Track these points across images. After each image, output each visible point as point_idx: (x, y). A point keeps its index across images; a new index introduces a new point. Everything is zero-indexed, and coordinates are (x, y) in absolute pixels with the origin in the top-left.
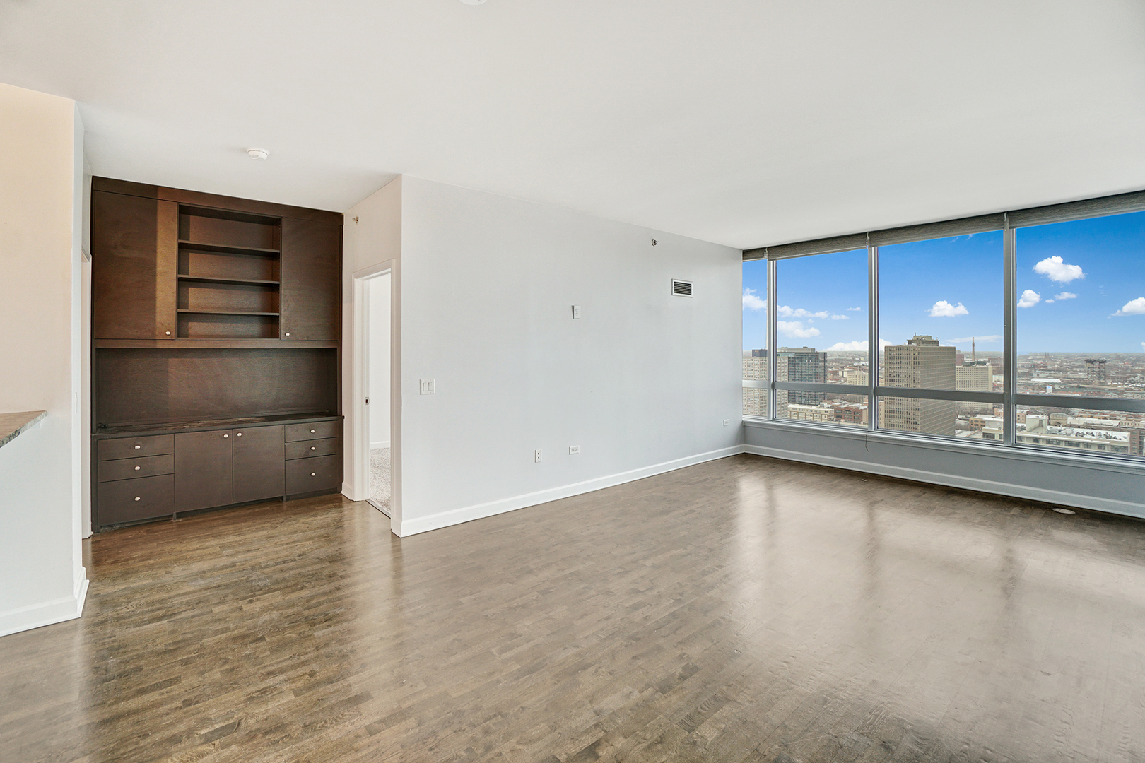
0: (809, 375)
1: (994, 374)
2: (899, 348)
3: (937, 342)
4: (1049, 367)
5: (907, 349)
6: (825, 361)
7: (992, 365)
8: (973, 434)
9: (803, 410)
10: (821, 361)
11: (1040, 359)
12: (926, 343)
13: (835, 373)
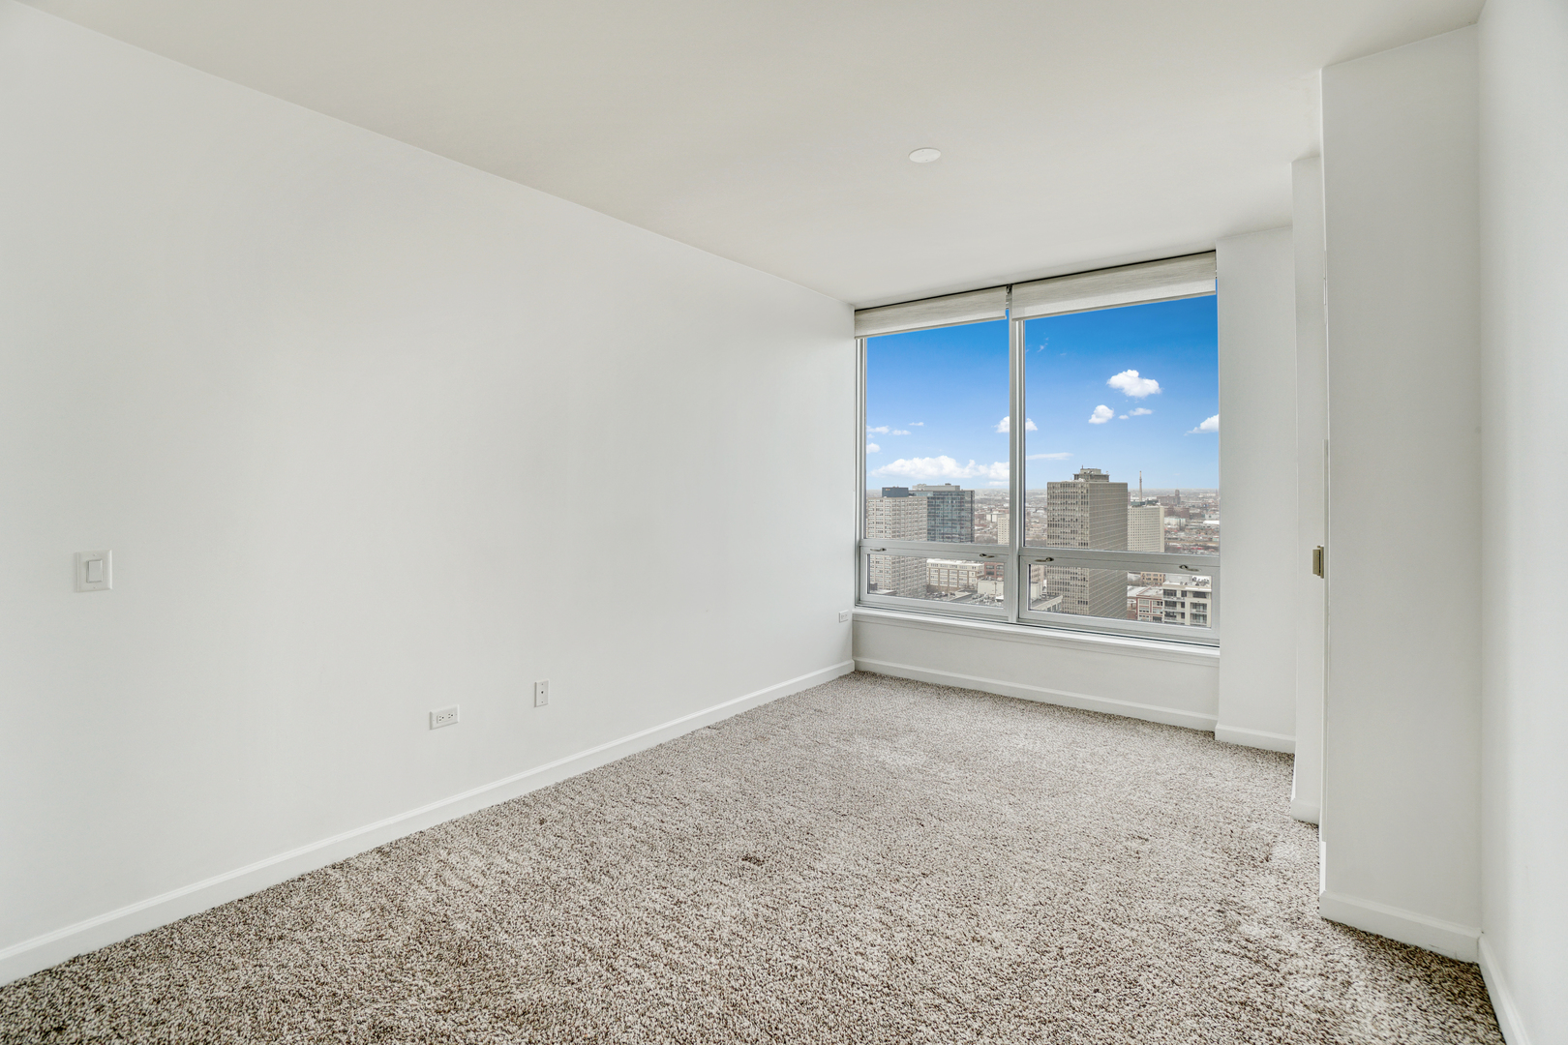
0: (952, 520)
1: (1165, 516)
2: (1065, 485)
3: (1106, 477)
5: (1074, 485)
6: (972, 502)
8: (1146, 591)
9: (946, 565)
10: (967, 502)
12: (1095, 477)
13: (982, 517)
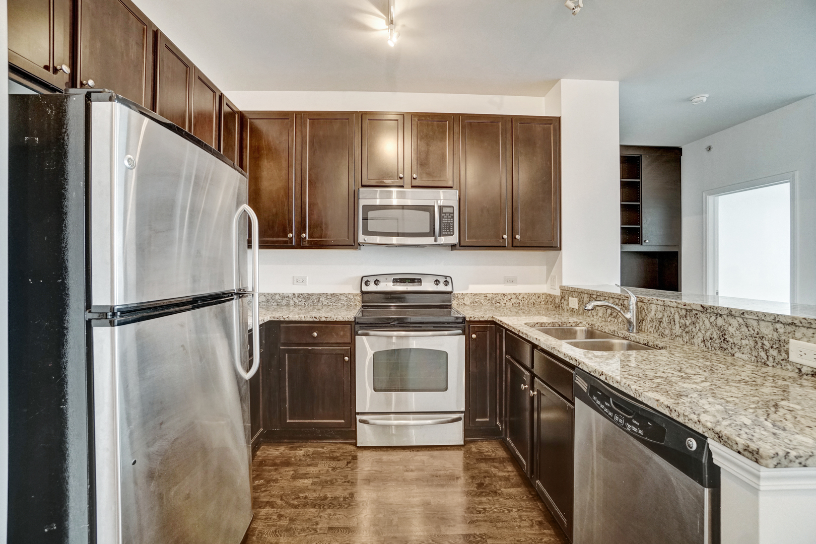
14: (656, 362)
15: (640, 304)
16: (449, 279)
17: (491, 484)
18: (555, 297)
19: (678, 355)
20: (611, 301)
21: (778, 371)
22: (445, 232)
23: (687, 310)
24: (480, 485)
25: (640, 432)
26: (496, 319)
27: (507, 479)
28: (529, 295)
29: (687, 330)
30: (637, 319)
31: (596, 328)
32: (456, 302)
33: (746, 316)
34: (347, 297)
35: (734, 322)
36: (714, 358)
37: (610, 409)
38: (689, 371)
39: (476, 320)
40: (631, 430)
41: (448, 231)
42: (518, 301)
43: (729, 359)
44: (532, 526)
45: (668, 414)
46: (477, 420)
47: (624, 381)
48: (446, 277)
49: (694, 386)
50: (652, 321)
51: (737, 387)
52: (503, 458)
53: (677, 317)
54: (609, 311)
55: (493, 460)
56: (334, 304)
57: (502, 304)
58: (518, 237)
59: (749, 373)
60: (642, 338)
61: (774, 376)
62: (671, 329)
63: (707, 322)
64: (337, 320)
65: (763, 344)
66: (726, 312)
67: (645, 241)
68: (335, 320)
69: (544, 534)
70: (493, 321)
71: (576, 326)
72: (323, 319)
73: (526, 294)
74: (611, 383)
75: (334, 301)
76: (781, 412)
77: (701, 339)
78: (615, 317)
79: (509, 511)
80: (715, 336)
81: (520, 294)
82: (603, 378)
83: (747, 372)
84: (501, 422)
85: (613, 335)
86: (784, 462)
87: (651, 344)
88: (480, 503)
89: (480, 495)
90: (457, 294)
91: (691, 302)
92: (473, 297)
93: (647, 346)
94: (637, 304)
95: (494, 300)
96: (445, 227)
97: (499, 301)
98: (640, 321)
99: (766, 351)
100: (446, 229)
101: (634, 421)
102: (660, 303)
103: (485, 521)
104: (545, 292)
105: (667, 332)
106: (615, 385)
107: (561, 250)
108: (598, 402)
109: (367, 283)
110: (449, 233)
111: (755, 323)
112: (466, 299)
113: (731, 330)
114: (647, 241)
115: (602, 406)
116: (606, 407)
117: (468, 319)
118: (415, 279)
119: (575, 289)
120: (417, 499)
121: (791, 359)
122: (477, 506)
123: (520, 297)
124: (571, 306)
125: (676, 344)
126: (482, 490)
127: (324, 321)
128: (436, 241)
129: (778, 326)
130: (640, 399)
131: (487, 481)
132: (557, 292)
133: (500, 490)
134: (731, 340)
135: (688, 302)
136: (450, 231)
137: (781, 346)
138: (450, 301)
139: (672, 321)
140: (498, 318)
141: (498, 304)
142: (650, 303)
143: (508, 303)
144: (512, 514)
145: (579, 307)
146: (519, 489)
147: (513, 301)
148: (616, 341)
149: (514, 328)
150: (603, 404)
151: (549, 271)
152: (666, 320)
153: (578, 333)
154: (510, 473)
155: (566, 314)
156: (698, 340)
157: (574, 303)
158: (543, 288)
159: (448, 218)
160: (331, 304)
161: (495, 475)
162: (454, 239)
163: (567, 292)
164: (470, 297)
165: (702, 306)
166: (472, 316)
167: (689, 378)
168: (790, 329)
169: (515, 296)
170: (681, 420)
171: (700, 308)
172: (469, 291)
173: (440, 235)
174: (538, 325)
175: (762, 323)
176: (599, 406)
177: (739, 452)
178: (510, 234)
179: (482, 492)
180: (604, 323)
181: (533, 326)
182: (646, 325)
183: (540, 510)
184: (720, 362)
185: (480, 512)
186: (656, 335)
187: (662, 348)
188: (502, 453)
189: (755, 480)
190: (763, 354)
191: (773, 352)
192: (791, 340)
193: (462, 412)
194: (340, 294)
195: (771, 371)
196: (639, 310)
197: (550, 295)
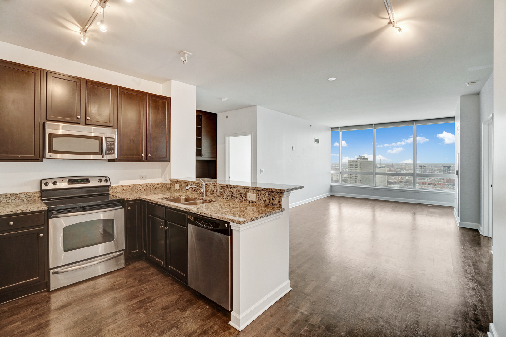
4: (407, 169)
7: (387, 168)
11: (404, 165)
14: (214, 206)
15: (206, 185)
16: (107, 178)
17: (145, 279)
18: (167, 184)
19: (220, 203)
20: (195, 185)
21: (245, 203)
22: (109, 152)
23: (222, 187)
24: (140, 281)
25: (212, 227)
26: (142, 198)
27: (152, 274)
28: (153, 184)
29: (222, 194)
30: (205, 191)
31: (189, 197)
32: (112, 191)
33: (238, 187)
34: (26, 195)
35: (235, 189)
36: (230, 202)
37: (202, 223)
38: (224, 207)
39: (130, 199)
40: (210, 228)
41: (111, 151)
42: (148, 188)
43: (234, 202)
44: (169, 286)
45: (220, 219)
46: (132, 252)
47: (207, 213)
48: (106, 177)
49: (225, 211)
50: (210, 192)
51: (236, 209)
52: (148, 266)
53: (219, 189)
54: (194, 189)
55: (143, 269)
56: (14, 201)
57: (139, 190)
58: (150, 155)
59: (238, 205)
60: (207, 198)
61: (244, 204)
62: (217, 194)
63: (228, 191)
64: (33, 211)
65: (242, 196)
66: (233, 186)
67: (203, 155)
68: (31, 211)
69: (174, 286)
70: (140, 199)
71: (180, 197)
72: (20, 212)
73: (151, 184)
74: (202, 215)
75: (13, 199)
76: (245, 212)
77: (226, 196)
78: (196, 191)
79: (157, 285)
80: (230, 195)
81: (148, 184)
82: (199, 214)
83: (238, 204)
84: (145, 250)
85: (197, 199)
86: (244, 222)
87: (211, 200)
88: (143, 287)
89: (141, 284)
90: (112, 186)
91: (223, 184)
92: (122, 188)
93: (209, 201)
94: (205, 186)
95: (134, 188)
96: (109, 149)
97: (137, 189)
98: (206, 192)
99: (243, 198)
100: (110, 151)
101: (210, 225)
102: (213, 185)
103: (147, 292)
104: (161, 182)
105: (216, 195)
106: (204, 215)
107: (170, 161)
108: (198, 223)
109: (46, 184)
110: (111, 153)
111: (240, 189)
112: (118, 189)
113: (234, 192)
114: (204, 155)
115: (199, 223)
116: (201, 223)
117: (125, 200)
118: (84, 179)
119: (178, 180)
120: (107, 299)
121: (248, 199)
122: (141, 289)
123: (148, 186)
124: (176, 188)
125: (219, 199)
126: (141, 282)
127: (21, 213)
128: (103, 157)
129: (245, 189)
130: (212, 217)
131: (143, 278)
132: (168, 182)
133: (150, 279)
134: (234, 196)
135: (222, 184)
136: (112, 152)
137: (246, 195)
138: (109, 191)
139: (217, 192)
140: (143, 197)
141: (137, 190)
142: (210, 185)
143: (142, 189)
144: (159, 285)
145: (180, 188)
146: (159, 276)
147: (145, 188)
148: (198, 201)
149: (154, 201)
150: (200, 223)
151: (163, 172)
152: (215, 191)
153: (182, 200)
154: (153, 271)
155: (173, 192)
156: (225, 197)
157: (177, 187)
158: (160, 180)
159: (110, 144)
160: (11, 201)
161: (146, 275)
162: (114, 156)
163: (173, 182)
164: (120, 187)
165: (226, 185)
166: (128, 198)
167: (224, 209)
168: (248, 190)
169: (146, 185)
170: (223, 220)
171: (226, 186)
172: (120, 184)
173: (106, 154)
174: (164, 198)
175: (242, 189)
176: (198, 224)
177: (236, 223)
178: (145, 153)
179: (142, 283)
180: (191, 195)
181: (162, 199)
182: (209, 193)
183: (171, 279)
184: (231, 203)
185: (144, 290)
186: (212, 197)
187: (215, 201)
188: (146, 265)
189: (239, 229)
190: (242, 199)
191: (244, 198)
192: (248, 193)
193: (123, 250)
194: (20, 193)
195: (243, 203)
196: (206, 188)
197: (164, 184)
